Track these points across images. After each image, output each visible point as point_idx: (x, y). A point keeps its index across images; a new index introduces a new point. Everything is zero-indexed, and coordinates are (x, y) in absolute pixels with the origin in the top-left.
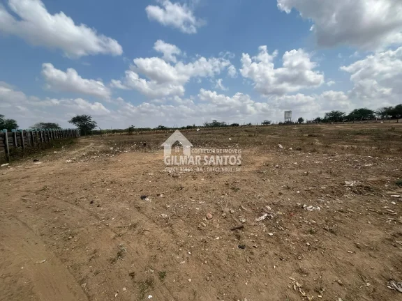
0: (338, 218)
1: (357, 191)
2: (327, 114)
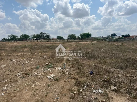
1: (22, 77)
2: (9, 36)
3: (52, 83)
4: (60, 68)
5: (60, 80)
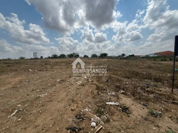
0: (53, 95)
2: (52, 55)
3: (80, 87)
4: (85, 77)
5: (85, 85)
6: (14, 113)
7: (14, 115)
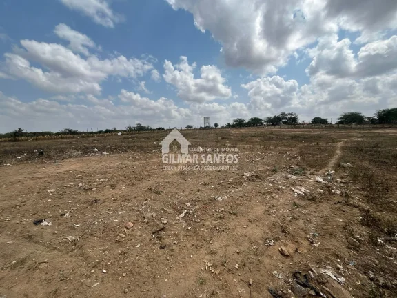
0: (238, 202)
1: (251, 180)
2: (234, 121)
4: (320, 179)
5: (321, 202)
6: (183, 215)
7: (183, 218)
